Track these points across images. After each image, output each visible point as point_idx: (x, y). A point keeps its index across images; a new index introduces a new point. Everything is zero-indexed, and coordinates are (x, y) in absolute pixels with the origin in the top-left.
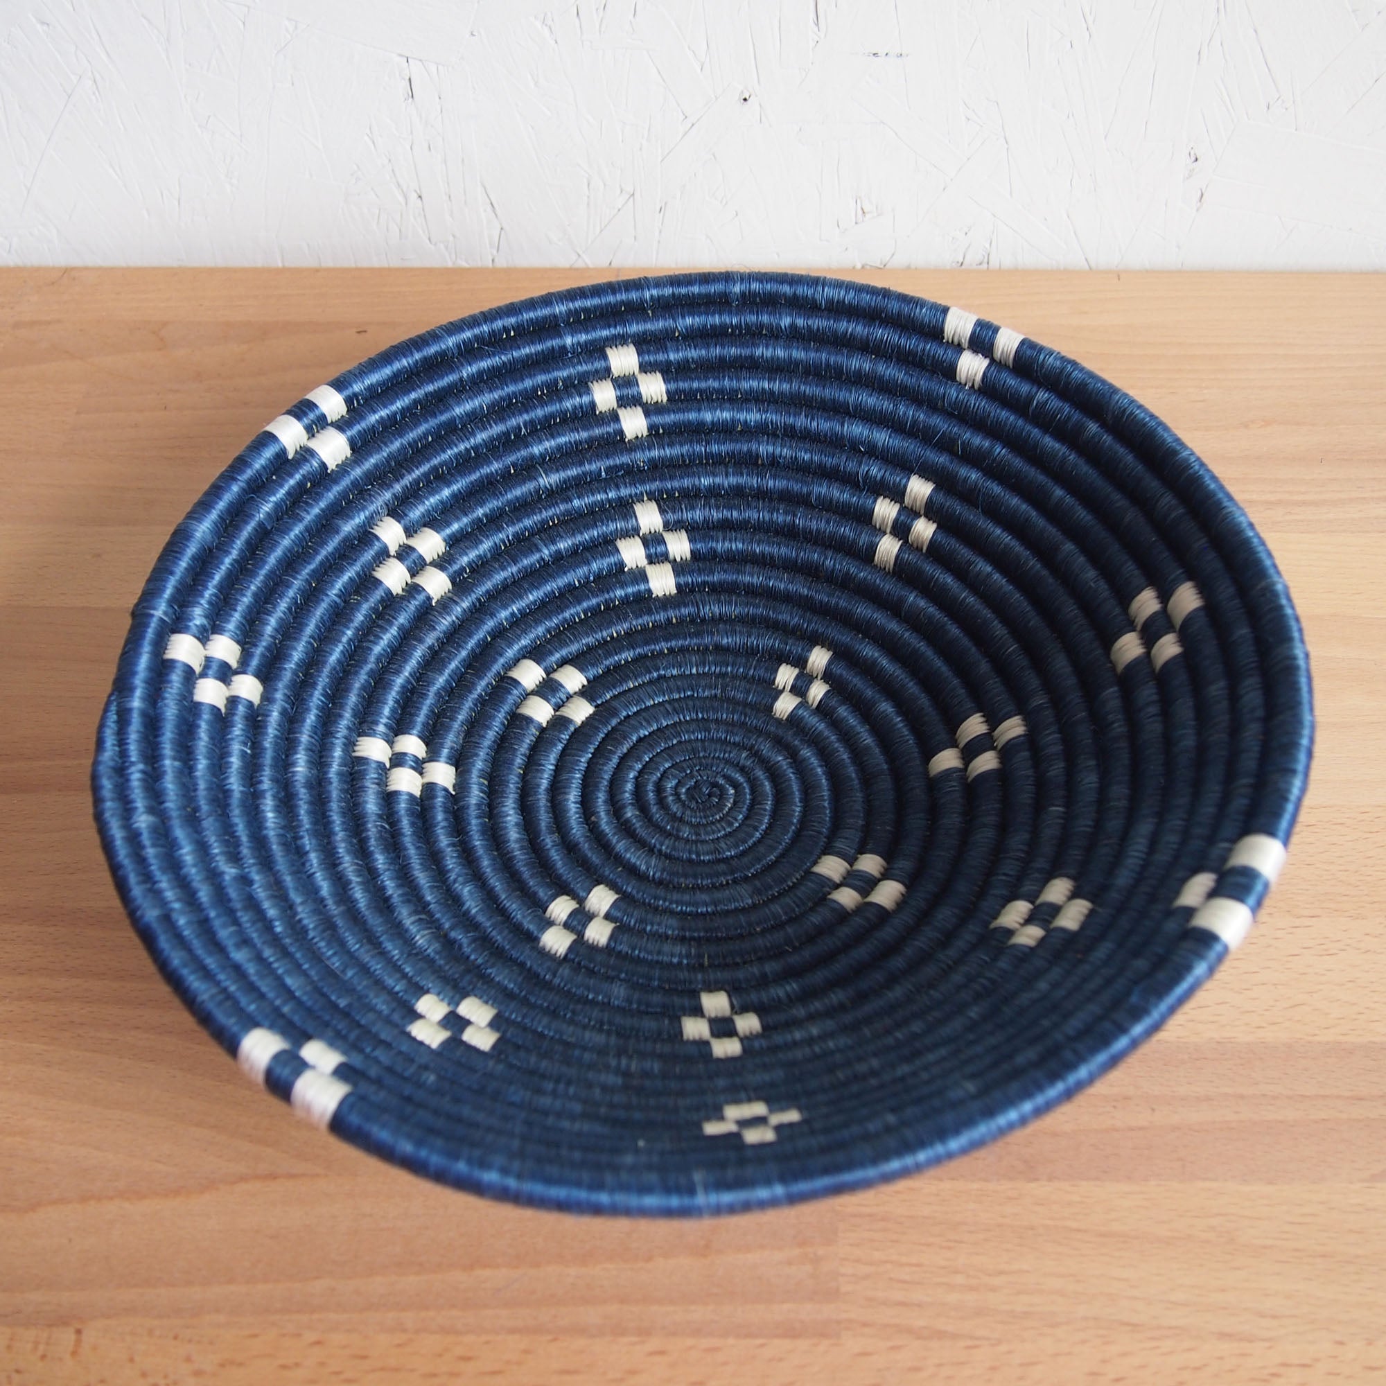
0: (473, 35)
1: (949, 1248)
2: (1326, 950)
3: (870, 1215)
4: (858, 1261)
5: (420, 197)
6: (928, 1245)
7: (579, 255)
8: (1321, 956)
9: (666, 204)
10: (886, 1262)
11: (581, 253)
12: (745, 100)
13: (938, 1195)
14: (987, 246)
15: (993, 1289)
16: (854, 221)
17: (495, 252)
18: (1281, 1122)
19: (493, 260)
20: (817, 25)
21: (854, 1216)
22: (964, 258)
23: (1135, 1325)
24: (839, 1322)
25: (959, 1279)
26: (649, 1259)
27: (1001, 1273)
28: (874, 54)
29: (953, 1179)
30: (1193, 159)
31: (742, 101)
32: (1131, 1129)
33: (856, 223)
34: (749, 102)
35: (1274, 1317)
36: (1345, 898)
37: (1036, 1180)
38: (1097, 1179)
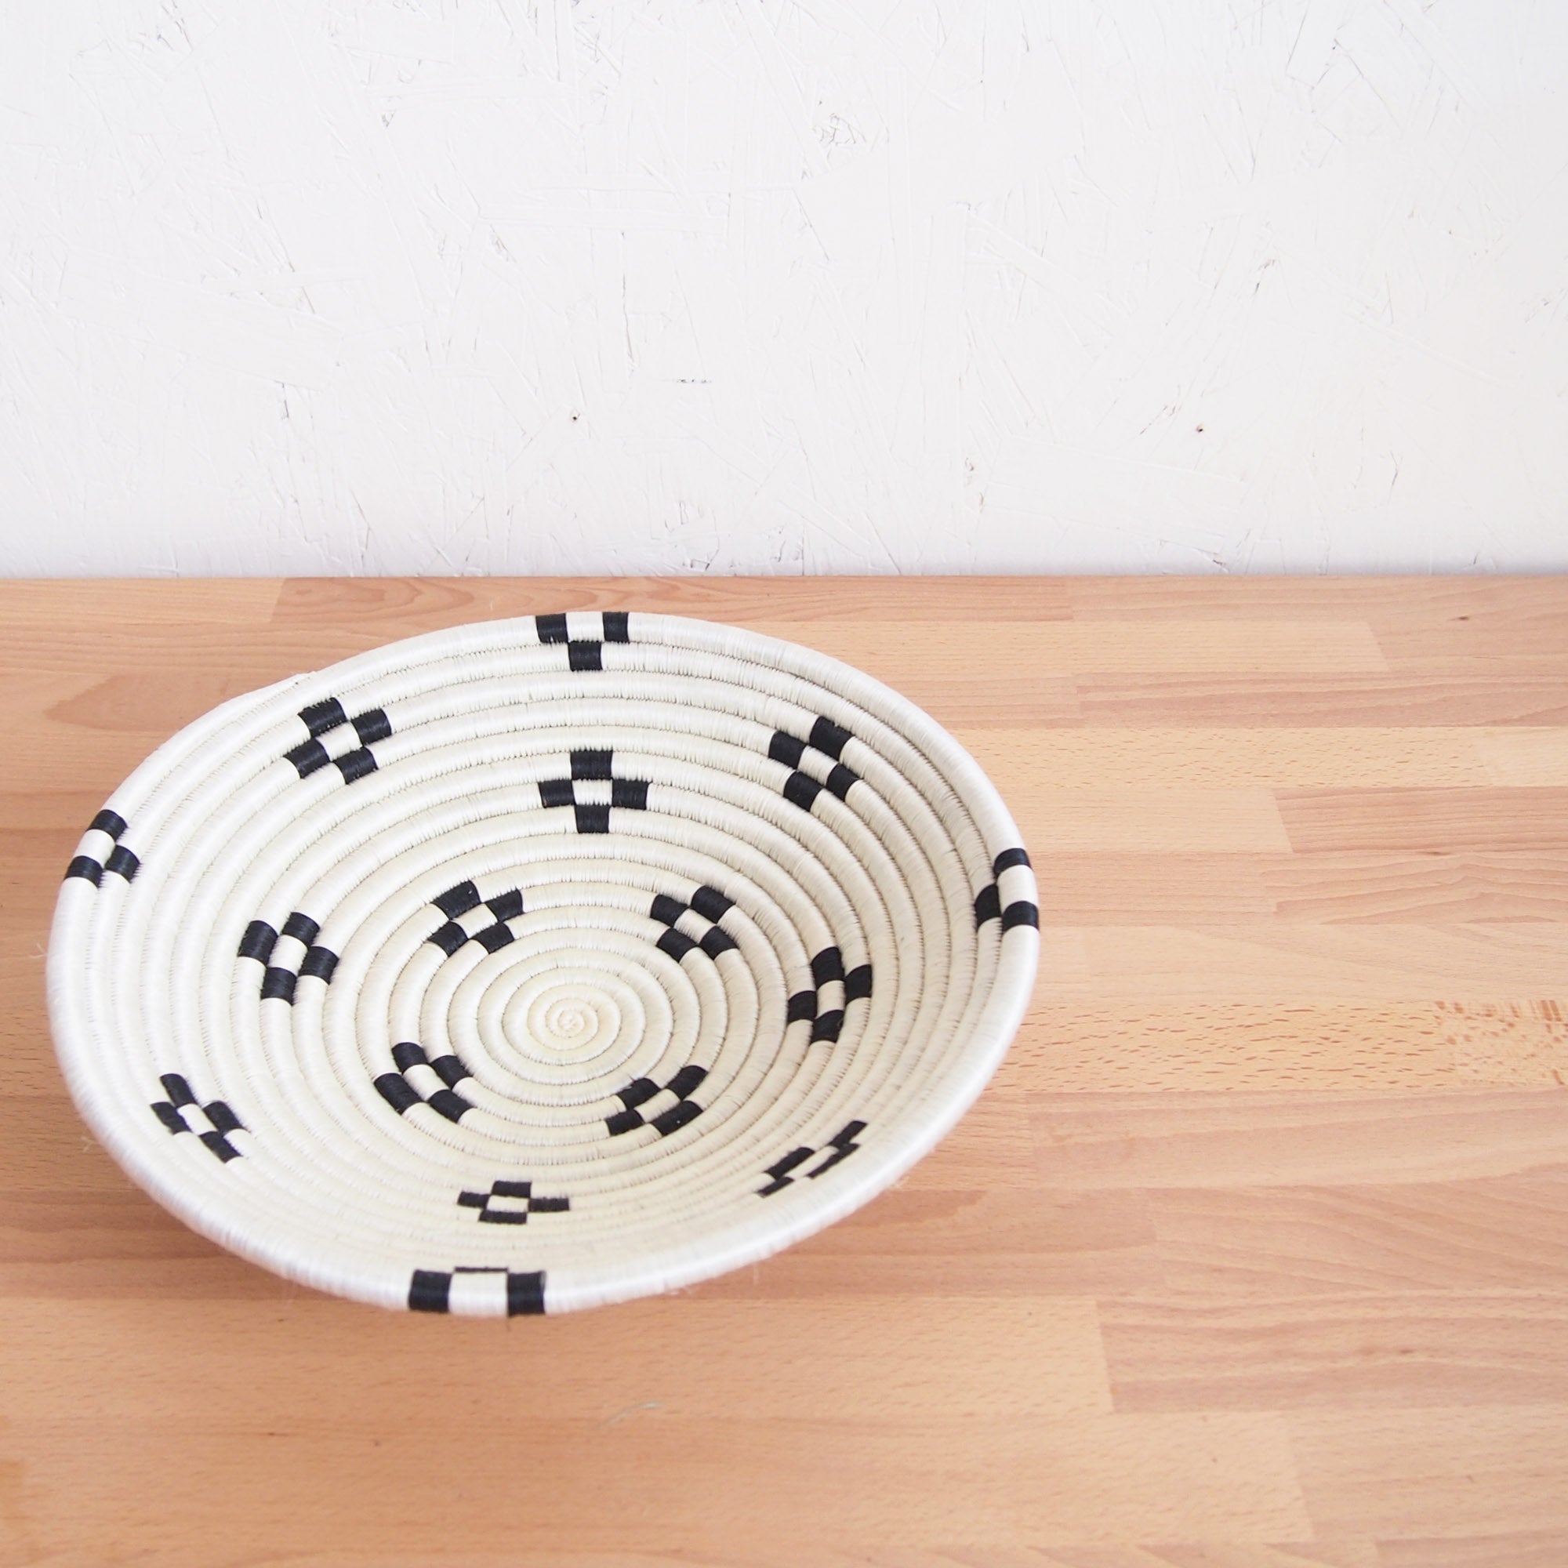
0: (338, 365)
5: (296, 501)
7: (439, 552)
9: (513, 507)
11: (439, 549)
12: (575, 418)
14: (800, 543)
16: (680, 521)
17: (364, 549)
19: (362, 557)
20: (631, 356)
22: (781, 554)
28: (682, 381)
30: (970, 468)
31: (573, 420)
33: (682, 523)
34: (578, 420)
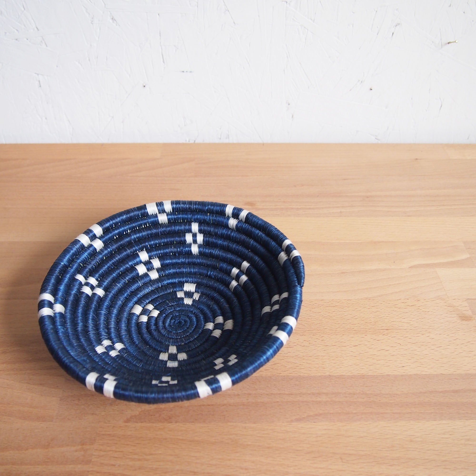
1: (135, 446)
2: (290, 346)
3: (109, 435)
4: (101, 450)
6: (128, 445)
8: (287, 348)
10: (110, 451)
12: (144, 86)
13: (135, 428)
15: (147, 460)
18: (262, 403)
20: (164, 62)
21: (103, 435)
23: (195, 472)
24: (88, 472)
25: (136, 457)
26: (27, 449)
27: (151, 454)
28: (183, 72)
29: (142, 422)
30: (288, 104)
32: (209, 405)
33: (185, 126)
35: (246, 469)
36: (300, 329)
37: (172, 422)
38: (193, 422)
